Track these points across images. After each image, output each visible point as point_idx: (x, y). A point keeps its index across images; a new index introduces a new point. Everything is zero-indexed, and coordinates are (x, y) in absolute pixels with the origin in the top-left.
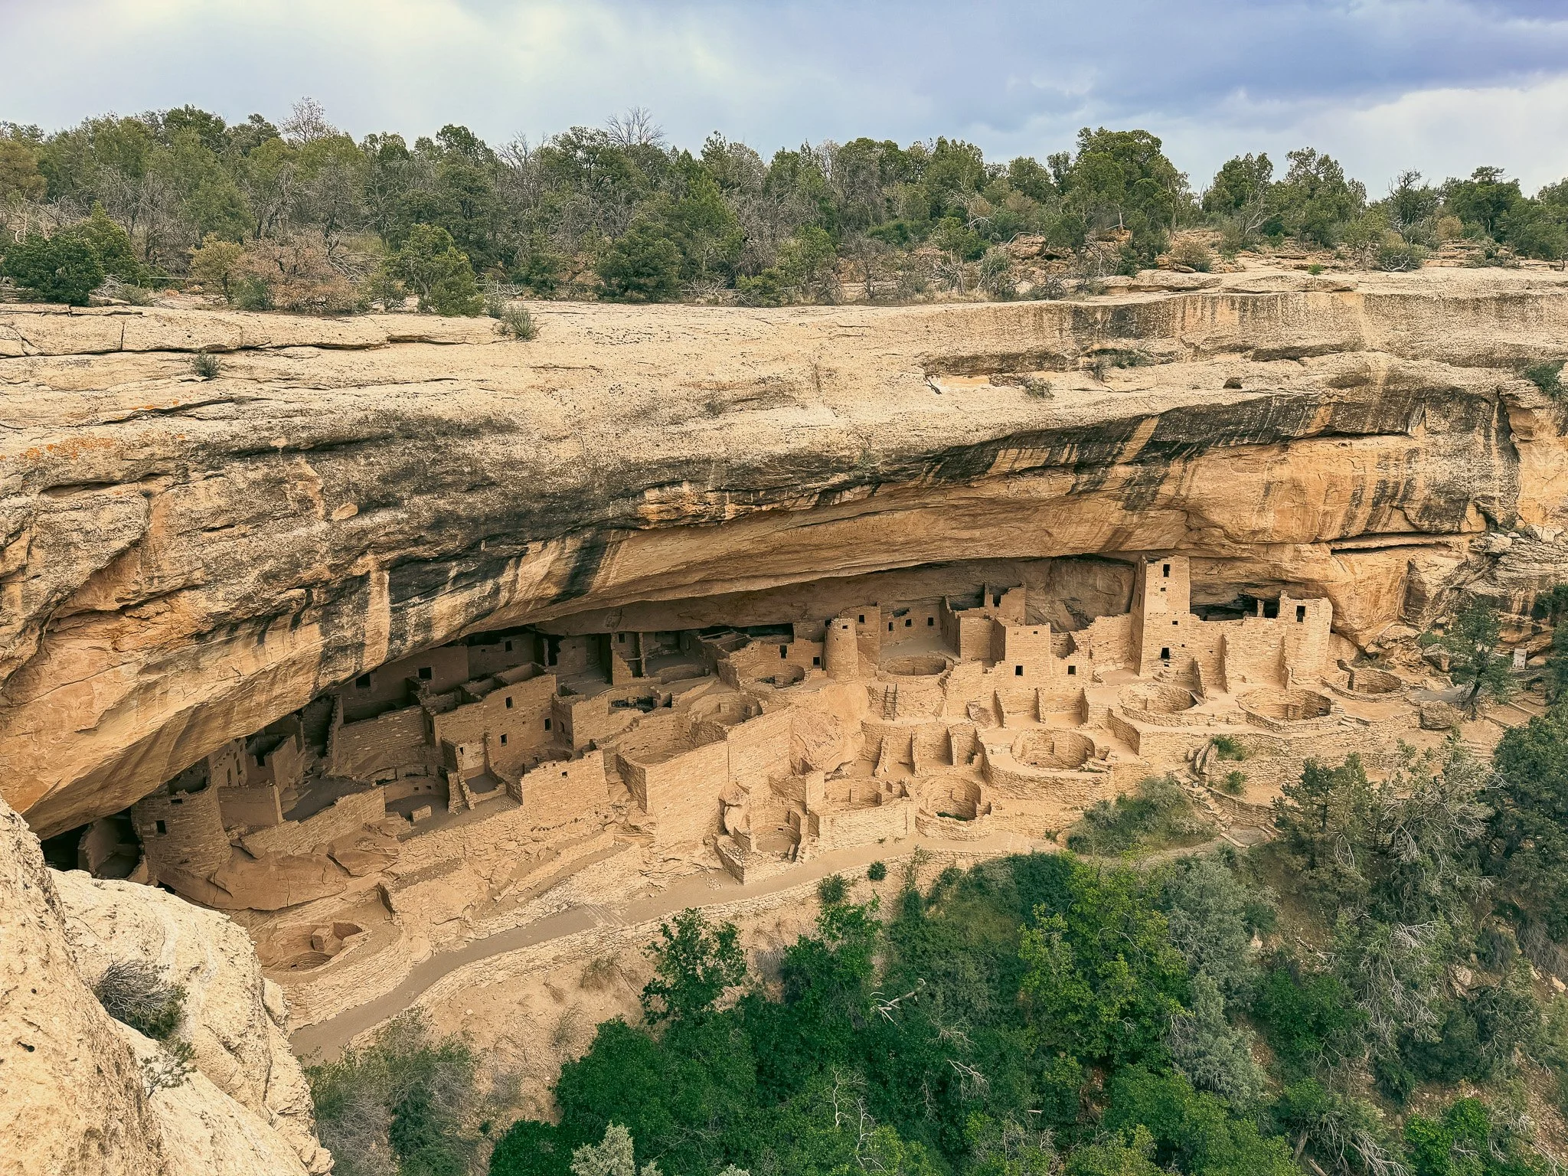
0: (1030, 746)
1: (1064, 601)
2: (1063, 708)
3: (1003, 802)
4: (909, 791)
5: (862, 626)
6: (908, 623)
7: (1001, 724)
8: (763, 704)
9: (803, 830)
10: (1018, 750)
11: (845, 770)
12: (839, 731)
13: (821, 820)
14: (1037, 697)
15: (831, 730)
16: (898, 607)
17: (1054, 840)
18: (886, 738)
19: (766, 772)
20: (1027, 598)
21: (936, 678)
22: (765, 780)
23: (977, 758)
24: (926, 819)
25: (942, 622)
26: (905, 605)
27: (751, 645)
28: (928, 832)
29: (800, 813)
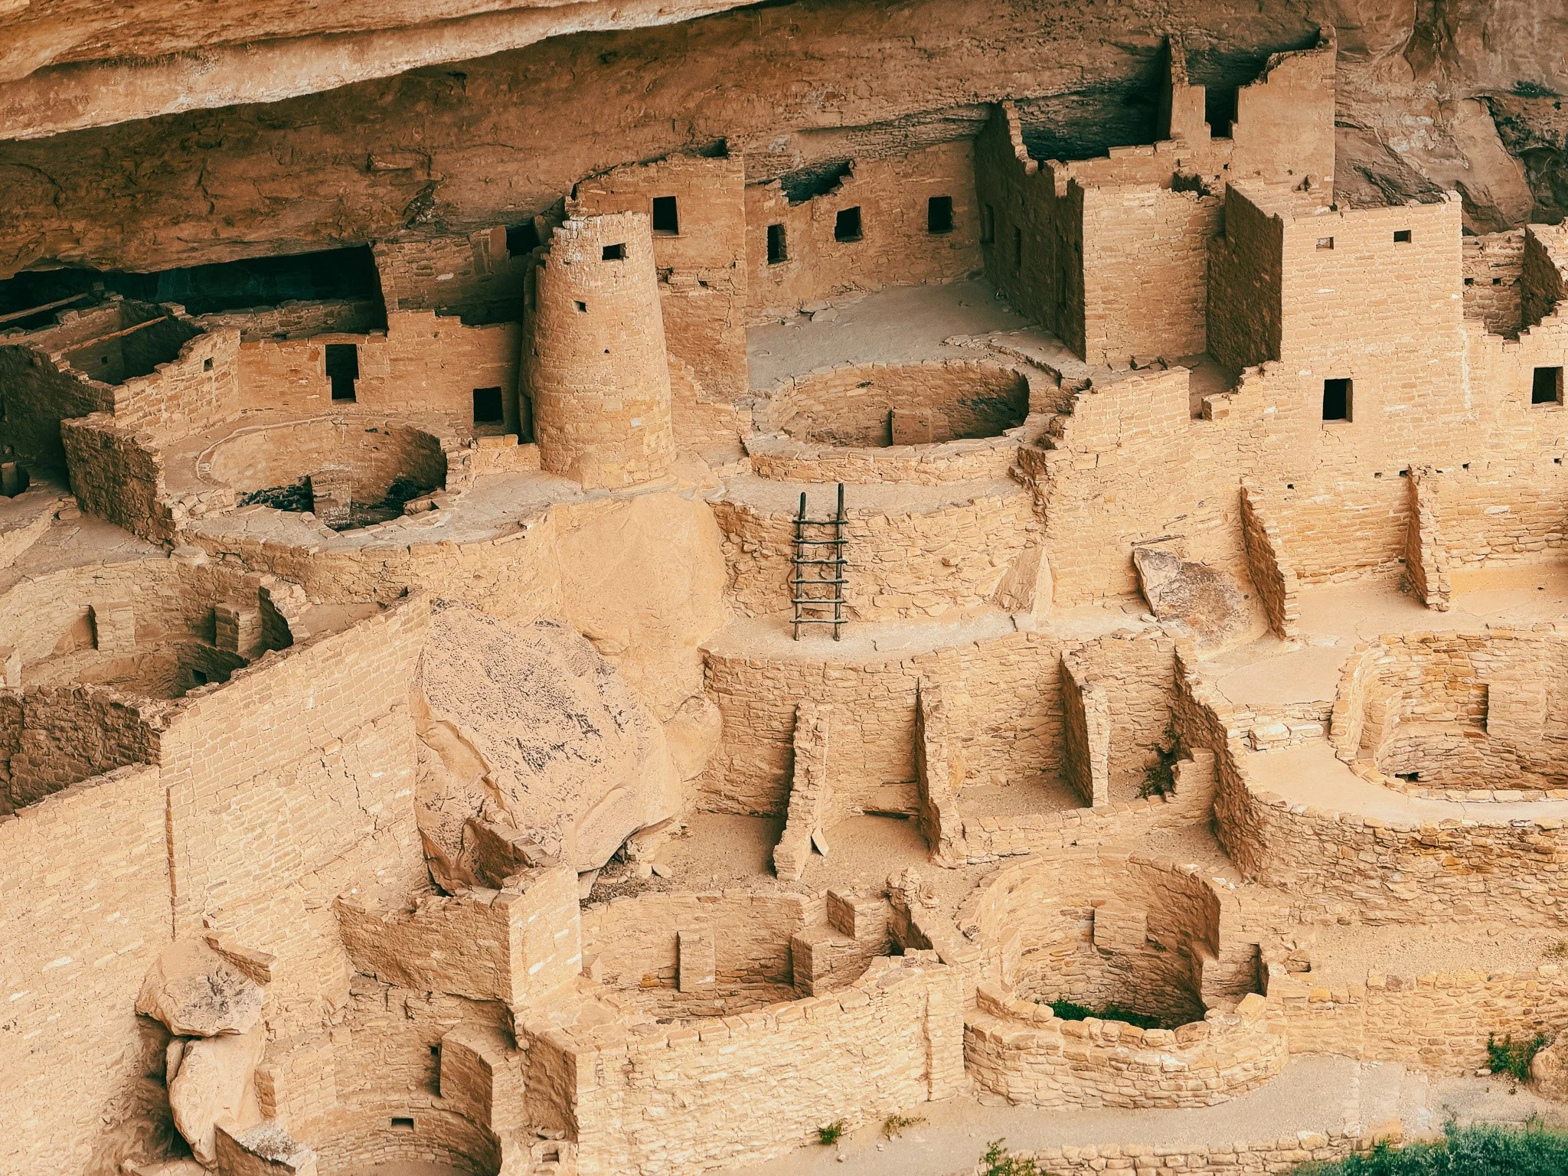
0: (1392, 706)
1: (1490, 102)
2: (1514, 546)
3: (1309, 941)
4: (925, 921)
5: (669, 245)
6: (848, 226)
7: (1274, 622)
8: (289, 600)
9: (504, 1119)
10: (1349, 725)
11: (647, 858)
12: (616, 693)
13: (584, 1070)
14: (1412, 506)
15: (583, 693)
16: (807, 155)
17: (1525, 1075)
18: (810, 714)
19: (324, 889)
20: (1343, 93)
21: (1005, 447)
22: (325, 923)
23: (1191, 774)
24: (1009, 1033)
25: (990, 213)
26: (833, 149)
27: (201, 350)
28: (1017, 1084)
29: (485, 1047)
